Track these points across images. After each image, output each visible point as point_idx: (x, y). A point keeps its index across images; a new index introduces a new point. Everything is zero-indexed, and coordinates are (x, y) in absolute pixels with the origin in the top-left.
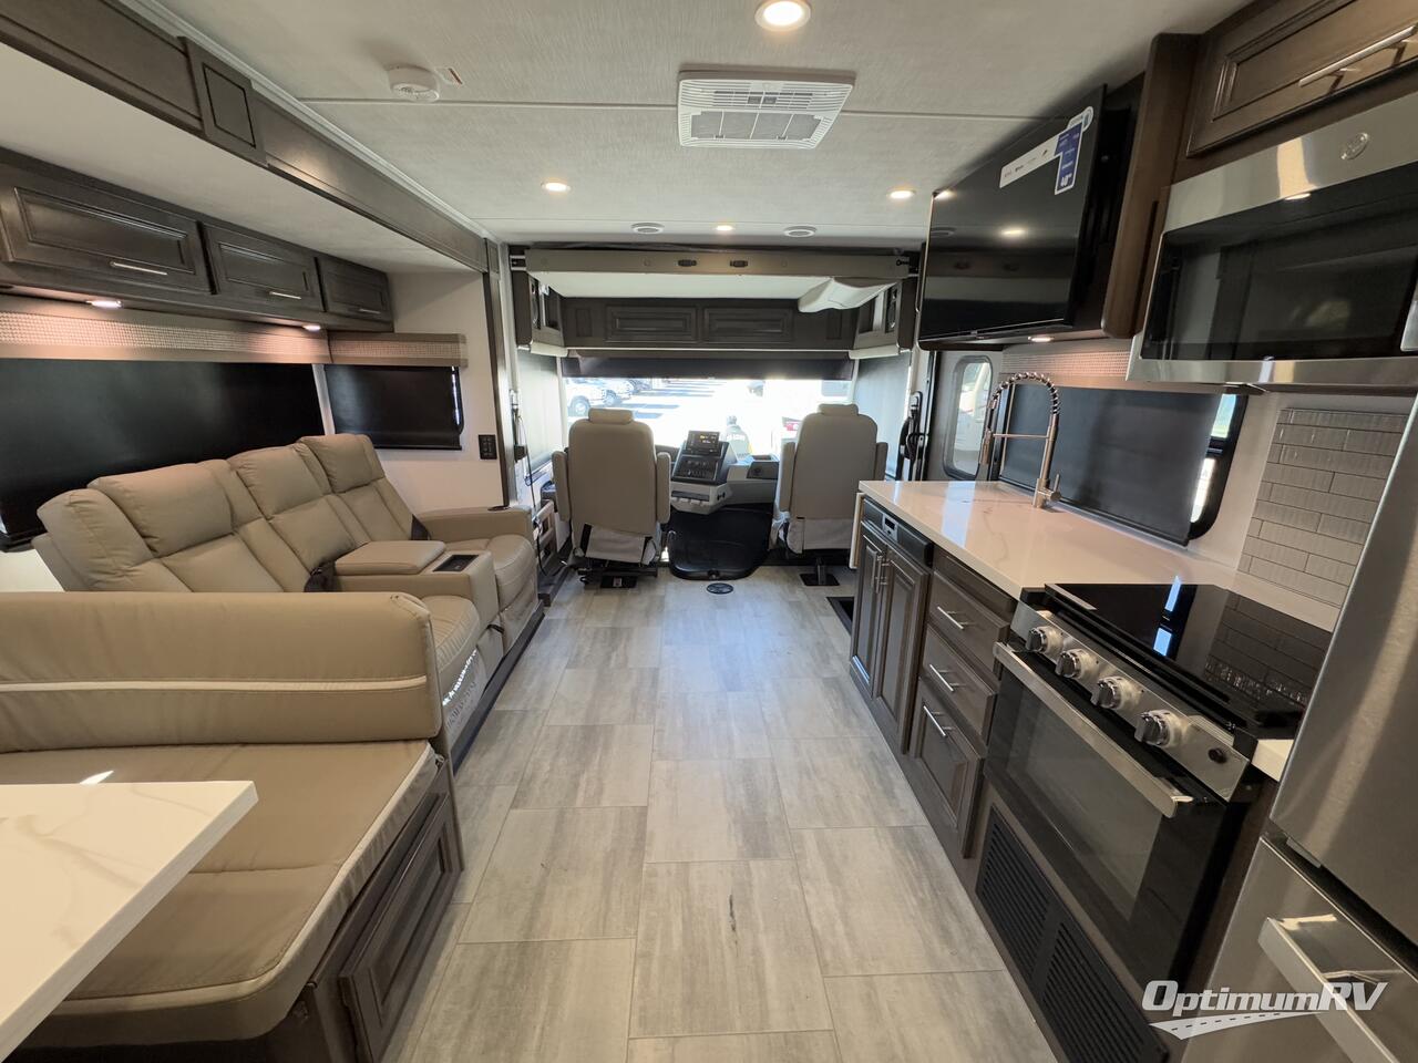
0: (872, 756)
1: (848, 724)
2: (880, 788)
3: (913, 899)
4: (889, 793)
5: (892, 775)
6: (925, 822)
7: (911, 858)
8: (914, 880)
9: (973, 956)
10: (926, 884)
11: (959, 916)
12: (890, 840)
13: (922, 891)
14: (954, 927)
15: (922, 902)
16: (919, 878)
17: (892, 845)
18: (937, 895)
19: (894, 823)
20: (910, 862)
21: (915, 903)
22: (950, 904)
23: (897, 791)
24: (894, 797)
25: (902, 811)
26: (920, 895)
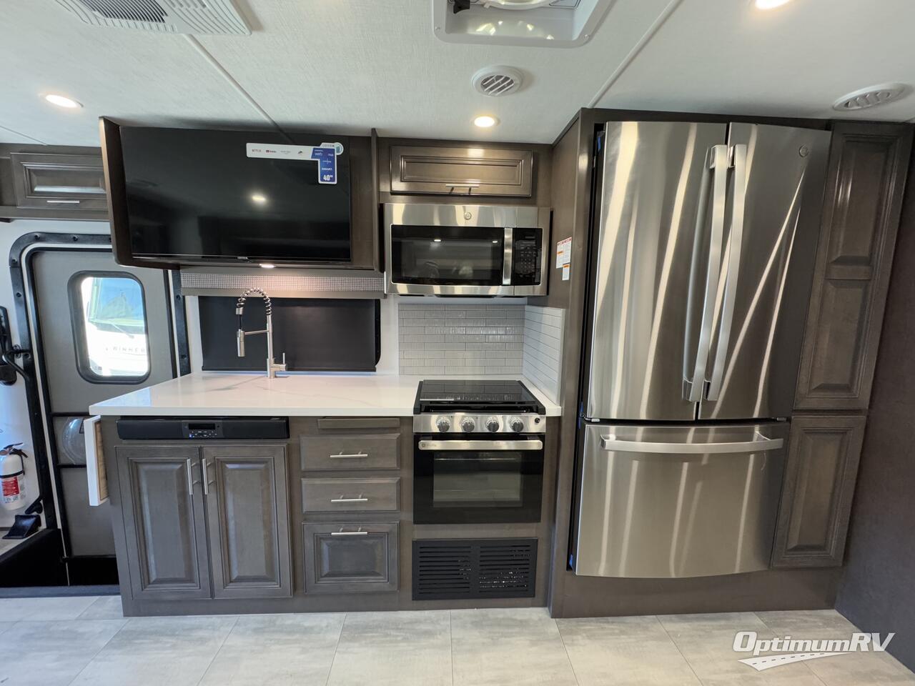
0: (256, 631)
1: (202, 641)
2: (297, 636)
3: (401, 644)
4: (307, 631)
5: (289, 622)
6: (344, 614)
7: (370, 634)
8: (388, 639)
9: (442, 623)
10: (393, 633)
11: (417, 621)
12: (352, 644)
13: (398, 636)
14: (424, 627)
15: (405, 639)
16: (387, 635)
17: (357, 644)
18: (401, 629)
19: (337, 637)
20: (373, 637)
21: (405, 644)
22: (408, 623)
23: (307, 624)
24: (312, 628)
25: (327, 626)
26: (399, 638)
